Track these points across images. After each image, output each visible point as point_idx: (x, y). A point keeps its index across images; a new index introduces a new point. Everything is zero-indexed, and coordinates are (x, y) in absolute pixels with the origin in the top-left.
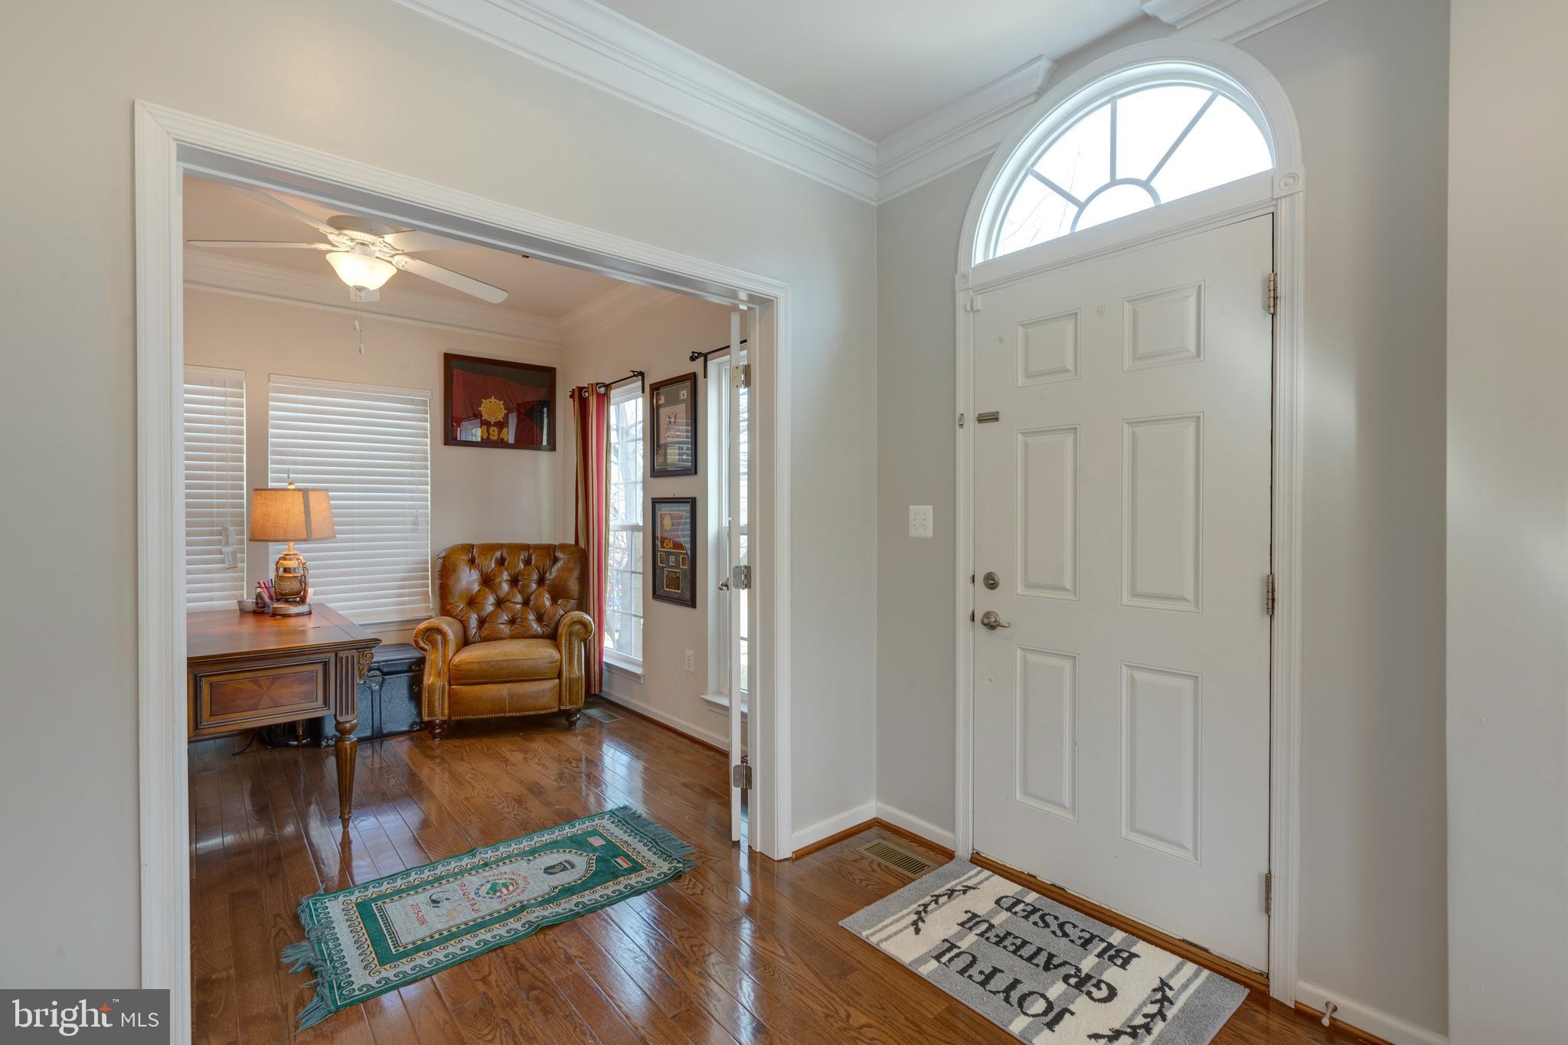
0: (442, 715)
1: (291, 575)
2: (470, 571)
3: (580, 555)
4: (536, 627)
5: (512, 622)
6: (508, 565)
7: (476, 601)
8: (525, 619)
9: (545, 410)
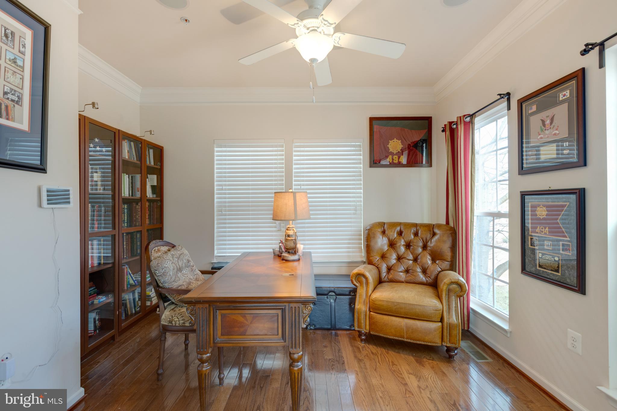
0: (365, 329)
1: (290, 239)
2: (383, 238)
3: (451, 232)
4: (422, 277)
5: (407, 271)
6: (404, 235)
7: (386, 256)
8: (415, 271)
9: (424, 145)
